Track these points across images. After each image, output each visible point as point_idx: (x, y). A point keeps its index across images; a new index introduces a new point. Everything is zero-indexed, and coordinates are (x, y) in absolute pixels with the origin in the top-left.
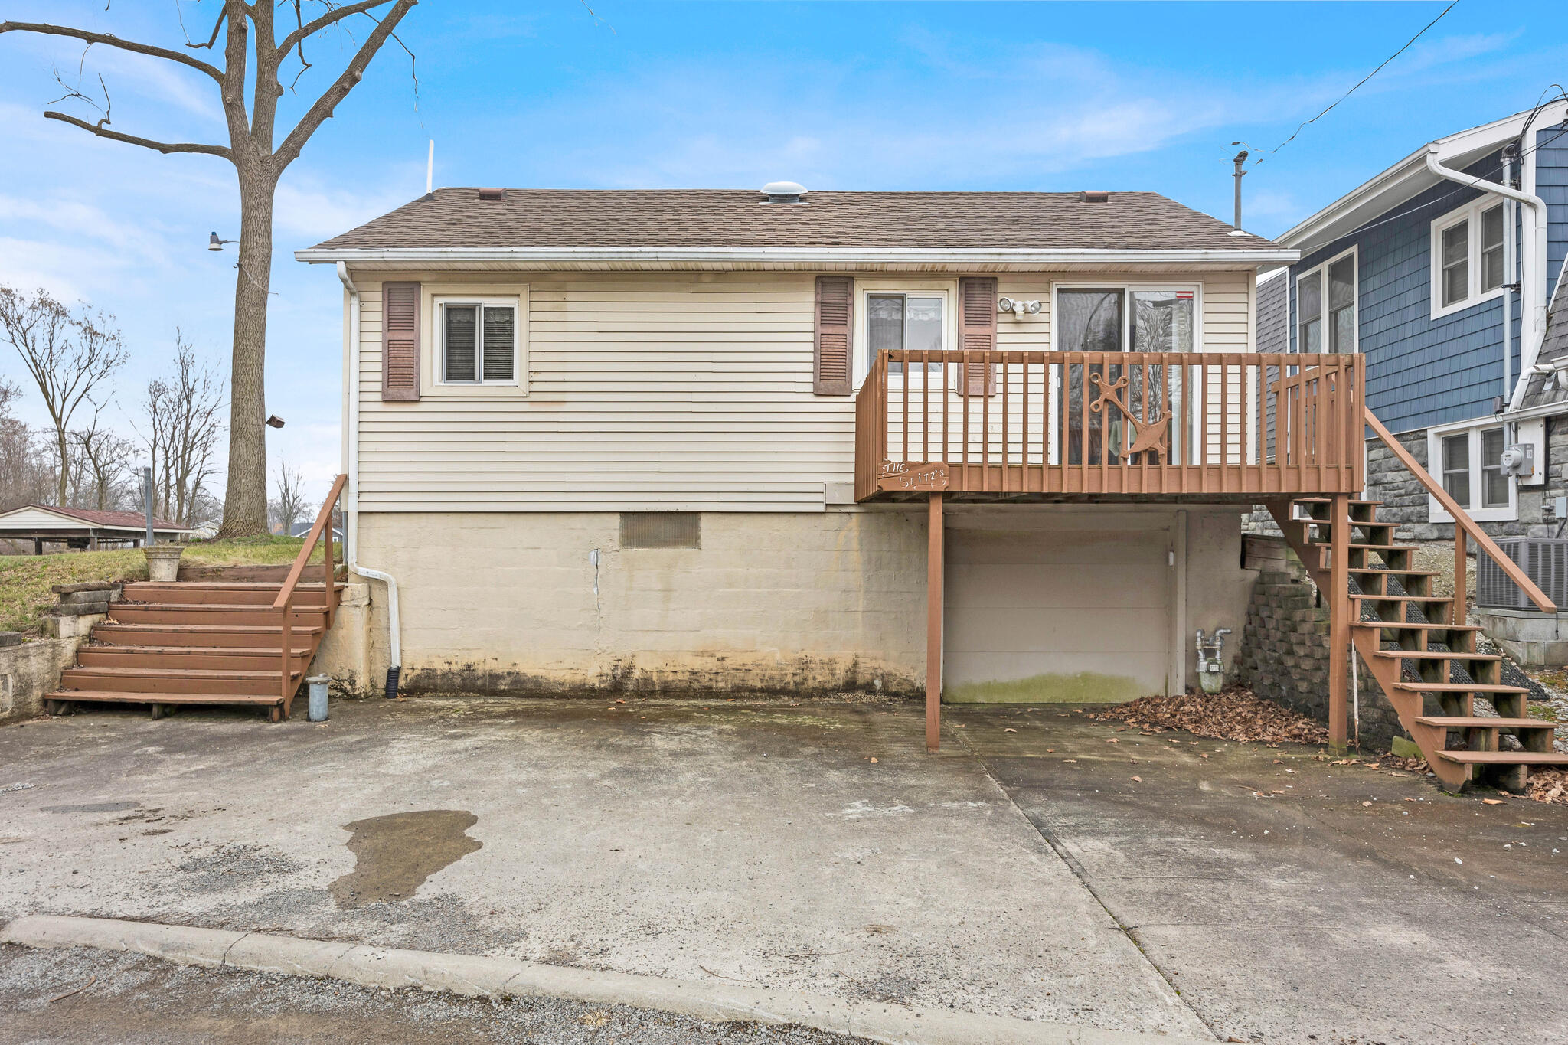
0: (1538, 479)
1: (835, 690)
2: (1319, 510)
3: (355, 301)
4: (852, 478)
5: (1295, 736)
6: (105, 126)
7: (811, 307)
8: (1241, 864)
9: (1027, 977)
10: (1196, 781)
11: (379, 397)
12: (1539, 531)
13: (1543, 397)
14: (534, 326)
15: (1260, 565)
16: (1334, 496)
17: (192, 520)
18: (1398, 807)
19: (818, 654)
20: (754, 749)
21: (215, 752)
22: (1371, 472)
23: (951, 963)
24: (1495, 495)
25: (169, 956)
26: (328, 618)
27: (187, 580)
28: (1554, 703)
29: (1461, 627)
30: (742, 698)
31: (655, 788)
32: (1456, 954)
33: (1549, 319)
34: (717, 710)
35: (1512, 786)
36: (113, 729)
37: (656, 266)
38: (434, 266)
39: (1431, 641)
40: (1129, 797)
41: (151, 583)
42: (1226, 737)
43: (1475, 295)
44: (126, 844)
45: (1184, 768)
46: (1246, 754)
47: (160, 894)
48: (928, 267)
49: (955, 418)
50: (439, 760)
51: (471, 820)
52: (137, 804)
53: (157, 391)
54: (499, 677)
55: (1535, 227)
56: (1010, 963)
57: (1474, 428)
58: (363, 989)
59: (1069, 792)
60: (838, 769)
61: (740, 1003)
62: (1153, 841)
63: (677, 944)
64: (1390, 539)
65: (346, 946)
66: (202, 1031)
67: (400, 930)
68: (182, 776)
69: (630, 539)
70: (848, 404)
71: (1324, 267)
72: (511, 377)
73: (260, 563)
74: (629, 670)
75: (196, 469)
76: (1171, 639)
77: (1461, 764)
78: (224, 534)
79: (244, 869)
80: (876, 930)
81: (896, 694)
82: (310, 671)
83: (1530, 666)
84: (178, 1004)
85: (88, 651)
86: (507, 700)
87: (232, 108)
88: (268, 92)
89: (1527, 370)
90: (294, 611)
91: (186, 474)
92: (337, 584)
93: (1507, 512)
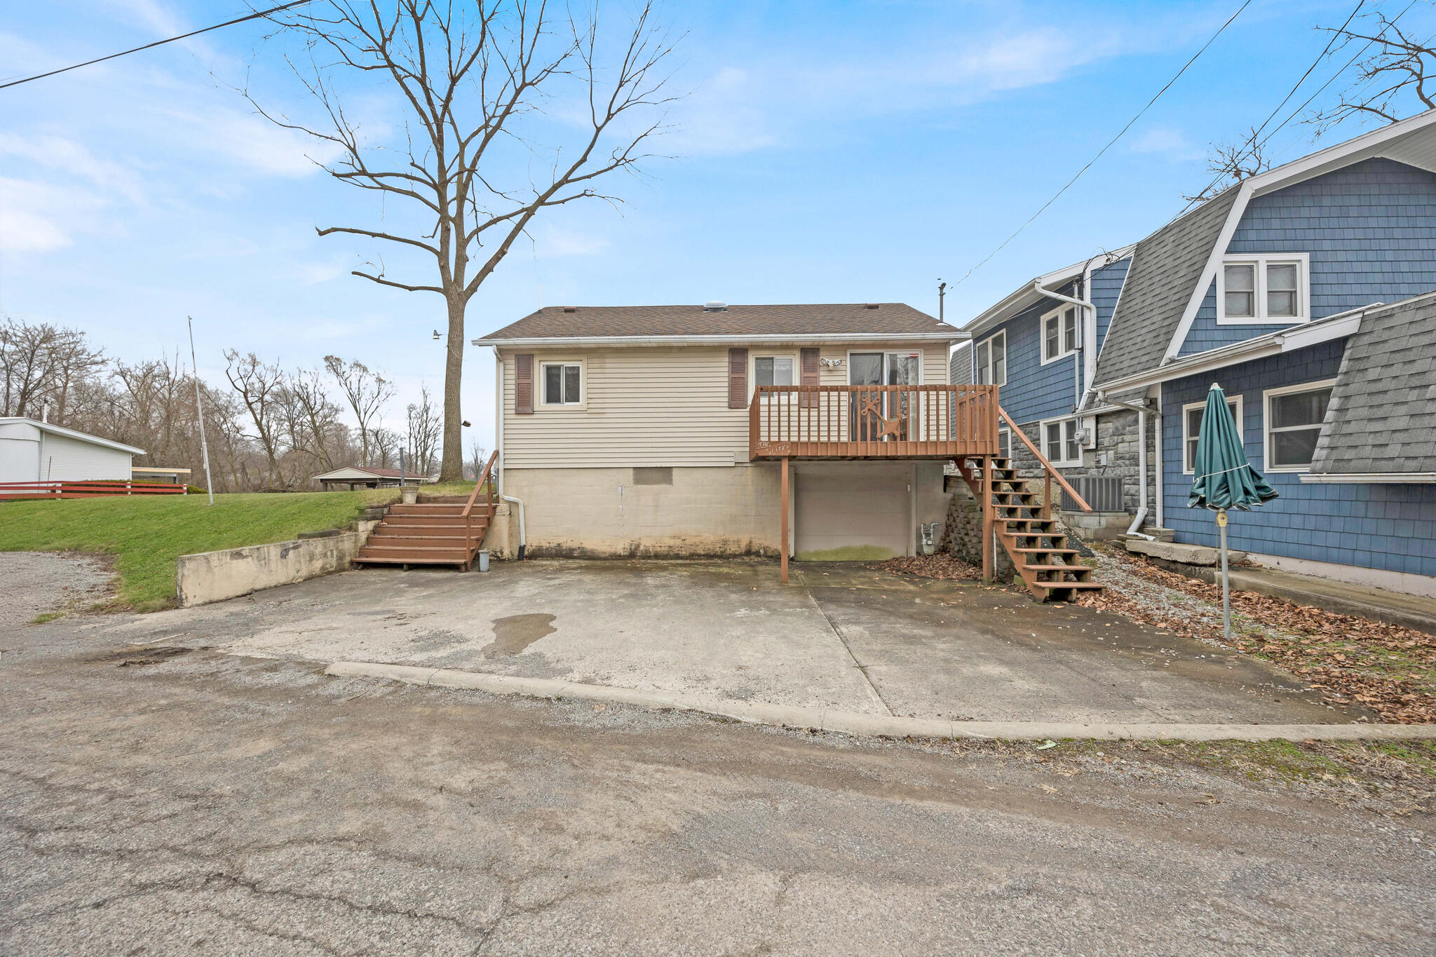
0: (1092, 446)
1: (741, 555)
2: (980, 463)
3: (501, 365)
4: (748, 449)
5: (968, 576)
6: (381, 278)
7: (727, 364)
8: (926, 637)
9: (809, 689)
10: (914, 598)
11: (513, 412)
12: (1093, 472)
13: (1095, 405)
14: (590, 376)
15: (953, 490)
16: (984, 456)
17: (429, 473)
18: (1011, 610)
19: (733, 537)
20: (696, 584)
21: (433, 587)
22: (1013, 443)
23: (773, 682)
24: (1073, 454)
25: (403, 680)
26: (489, 521)
27: (421, 503)
28: (1096, 559)
29: (1048, 521)
30: (694, 559)
31: (645, 602)
32: (1020, 678)
33: (1098, 365)
34: (681, 565)
35: (1069, 599)
36: (384, 576)
37: (649, 345)
38: (540, 347)
39: (1033, 528)
40: (879, 606)
41: (403, 504)
42: (934, 577)
43: (1062, 354)
44: (388, 630)
45: (910, 592)
46: (941, 585)
47: (401, 652)
48: (785, 344)
49: (794, 419)
50: (541, 590)
51: (553, 618)
52: (394, 611)
53: (411, 408)
54: (574, 550)
55: (1090, 319)
56: (801, 682)
57: (1062, 419)
58: (493, 695)
59: (849, 604)
60: (736, 593)
61: (666, 700)
62: (885, 627)
63: (643, 674)
64: (1015, 477)
65: (486, 675)
66: (416, 713)
67: (513, 668)
68: (417, 598)
69: (638, 481)
70: (745, 413)
71: (990, 340)
72: (578, 401)
73: (456, 494)
74: (638, 546)
75: (431, 447)
76: (909, 528)
77: (1044, 588)
78: (441, 480)
79: (442, 641)
80: (741, 668)
81: (771, 557)
82: (480, 547)
83: (1087, 540)
84: (406, 701)
85: (372, 538)
86: (578, 561)
87: (444, 268)
88: (462, 260)
89: (1086, 391)
90: (472, 518)
91: (426, 450)
92: (493, 504)
93: (1078, 463)
